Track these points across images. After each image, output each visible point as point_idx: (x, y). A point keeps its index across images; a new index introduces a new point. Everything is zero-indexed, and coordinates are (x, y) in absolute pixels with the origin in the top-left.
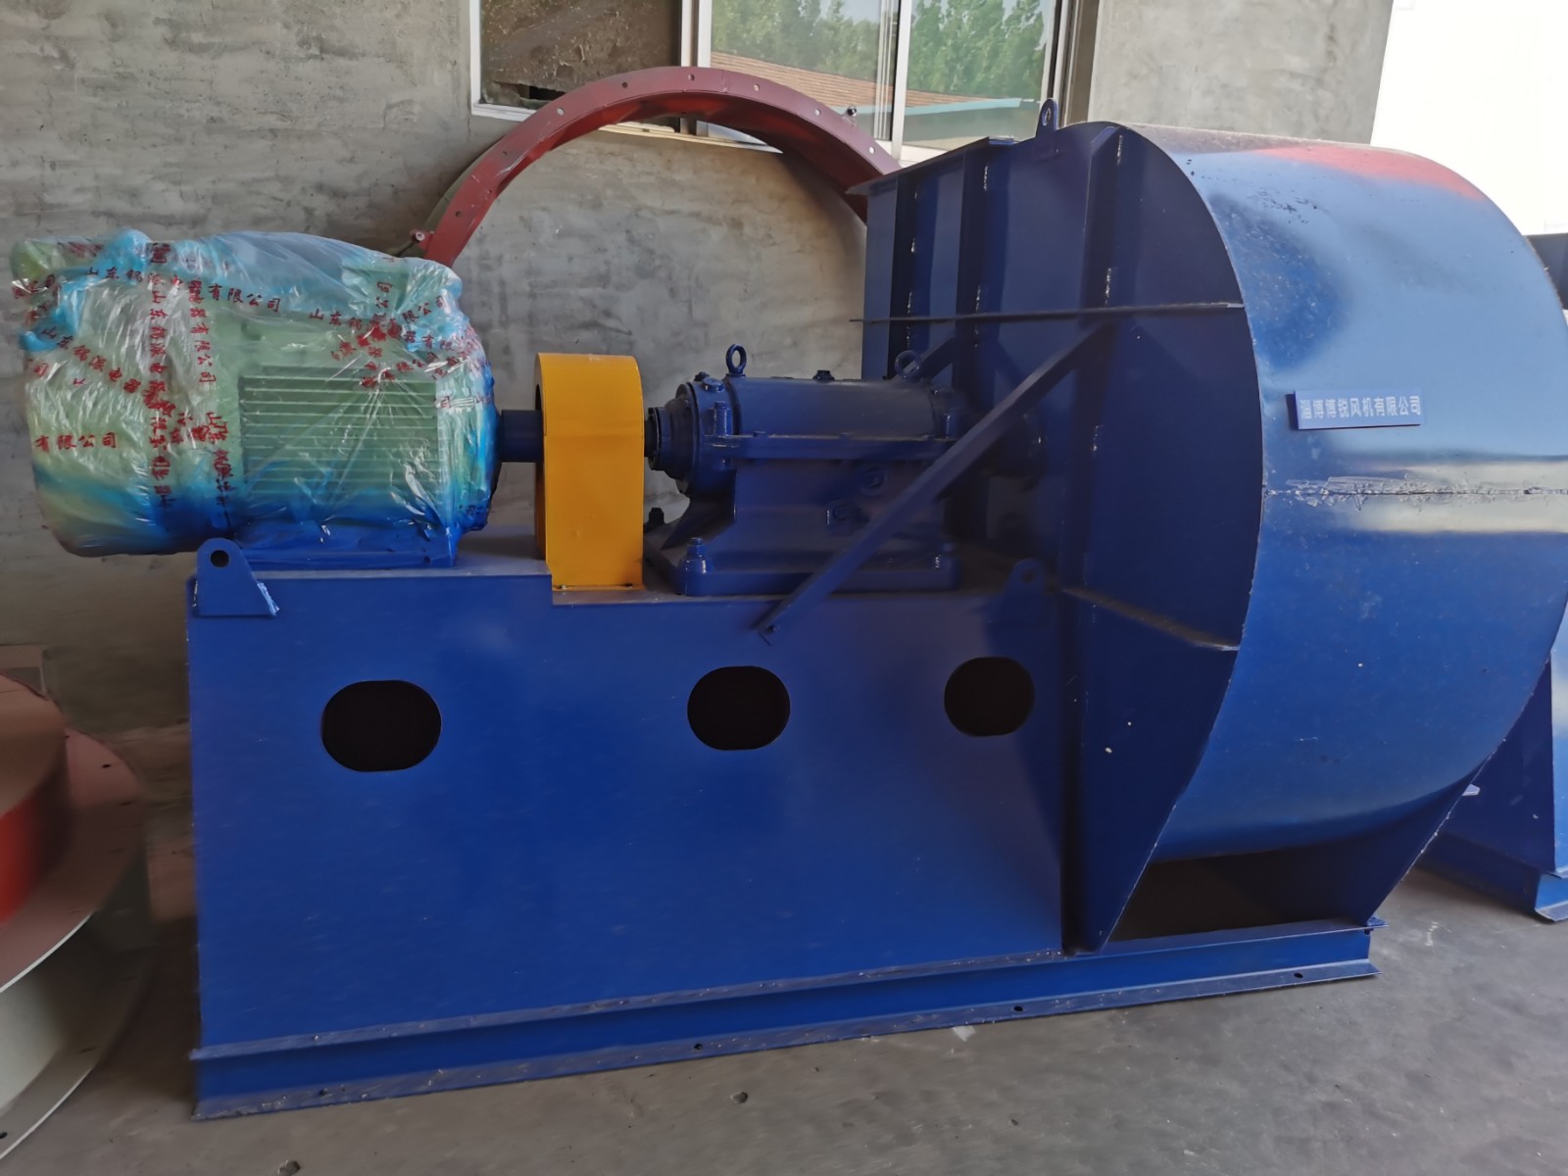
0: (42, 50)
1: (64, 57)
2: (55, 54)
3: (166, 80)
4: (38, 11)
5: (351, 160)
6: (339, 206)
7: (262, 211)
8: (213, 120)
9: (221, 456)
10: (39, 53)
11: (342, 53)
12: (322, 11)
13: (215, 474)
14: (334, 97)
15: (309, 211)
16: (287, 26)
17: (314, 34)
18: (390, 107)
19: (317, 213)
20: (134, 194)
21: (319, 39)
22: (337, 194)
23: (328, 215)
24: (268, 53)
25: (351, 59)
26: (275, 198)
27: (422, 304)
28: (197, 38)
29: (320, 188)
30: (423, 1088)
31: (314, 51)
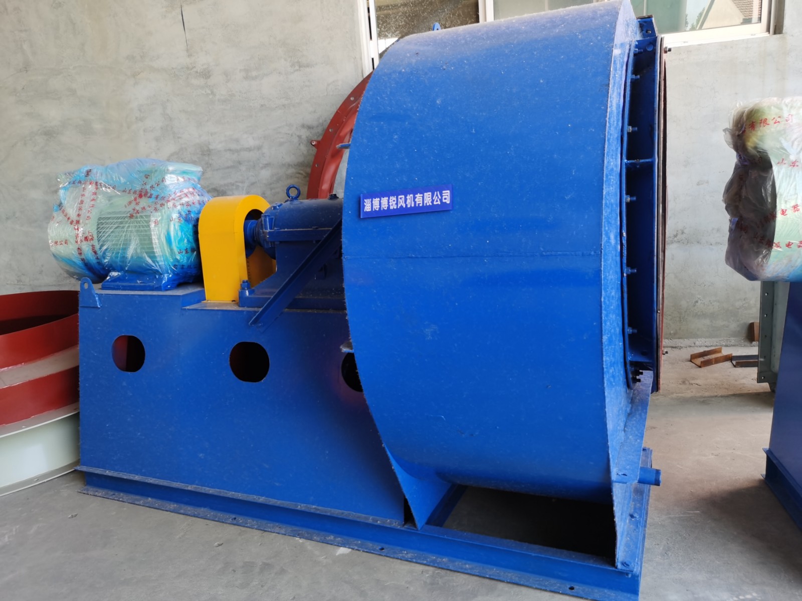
0: (206, 92)
1: (212, 93)
2: (210, 92)
3: (245, 93)
4: (203, 77)
5: (315, 112)
6: (311, 133)
7: (282, 140)
8: (262, 106)
9: (93, 246)
10: (204, 93)
11: (308, 66)
12: (299, 50)
13: (93, 253)
14: (306, 86)
15: (299, 137)
16: (286, 60)
17: (296, 61)
18: (328, 85)
19: (303, 137)
20: (237, 140)
21: (298, 62)
22: (310, 128)
23: (307, 137)
24: (279, 73)
25: (311, 68)
26: (286, 134)
27: (157, 182)
28: (254, 73)
29: (303, 126)
30: (138, 503)
31: (297, 68)
